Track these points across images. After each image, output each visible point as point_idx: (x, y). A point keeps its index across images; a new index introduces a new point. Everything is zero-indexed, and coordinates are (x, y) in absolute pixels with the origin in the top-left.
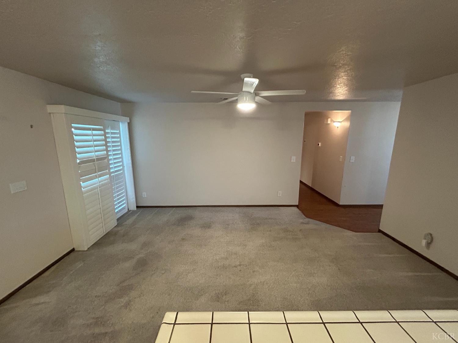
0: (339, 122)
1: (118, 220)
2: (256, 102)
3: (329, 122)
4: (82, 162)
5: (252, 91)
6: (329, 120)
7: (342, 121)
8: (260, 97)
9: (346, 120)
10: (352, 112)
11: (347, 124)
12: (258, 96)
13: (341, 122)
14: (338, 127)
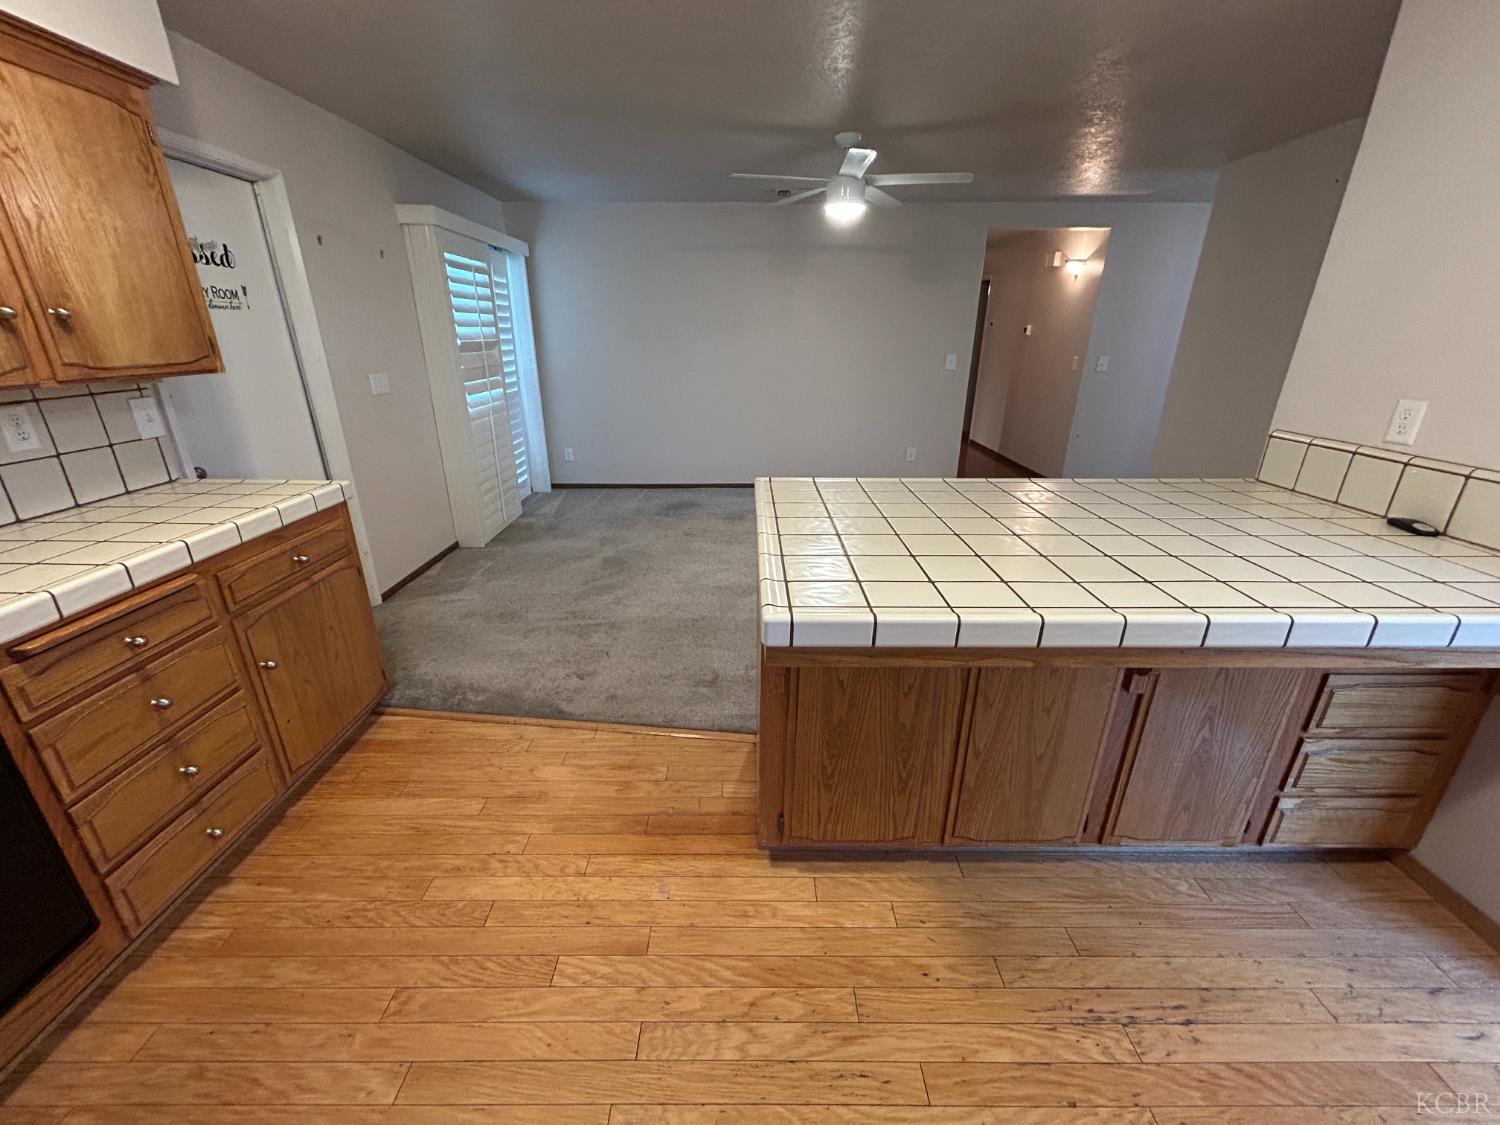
0: (1080, 261)
1: (524, 502)
2: (867, 202)
3: (1056, 263)
4: (466, 347)
5: (860, 174)
6: (1058, 255)
7: (1089, 258)
8: (876, 187)
9: (1097, 255)
10: (1112, 233)
11: (1098, 267)
12: (871, 184)
13: (1085, 261)
14: (1076, 277)
